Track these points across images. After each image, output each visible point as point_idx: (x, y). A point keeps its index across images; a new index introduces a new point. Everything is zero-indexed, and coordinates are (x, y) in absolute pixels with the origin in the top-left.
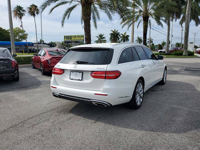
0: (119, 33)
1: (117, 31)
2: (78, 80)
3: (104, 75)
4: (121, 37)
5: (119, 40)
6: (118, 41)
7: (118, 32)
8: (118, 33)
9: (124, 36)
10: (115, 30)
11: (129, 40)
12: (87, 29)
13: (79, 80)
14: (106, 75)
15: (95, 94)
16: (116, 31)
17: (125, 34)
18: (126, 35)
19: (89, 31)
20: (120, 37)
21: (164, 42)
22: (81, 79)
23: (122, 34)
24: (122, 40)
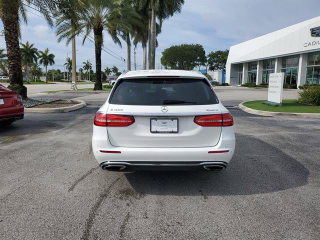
0: (36, 49)
1: (32, 45)
2: (170, 132)
3: (221, 121)
4: (40, 57)
5: (36, 60)
6: (34, 62)
7: (33, 47)
8: (34, 49)
9: (44, 56)
10: (27, 43)
11: (54, 63)
12: (12, 38)
13: (173, 132)
14: (224, 121)
15: (209, 152)
16: (30, 45)
17: (47, 51)
18: (48, 54)
19: (16, 42)
20: (37, 57)
21: (107, 68)
22: (177, 131)
23: (41, 52)
24: (41, 62)
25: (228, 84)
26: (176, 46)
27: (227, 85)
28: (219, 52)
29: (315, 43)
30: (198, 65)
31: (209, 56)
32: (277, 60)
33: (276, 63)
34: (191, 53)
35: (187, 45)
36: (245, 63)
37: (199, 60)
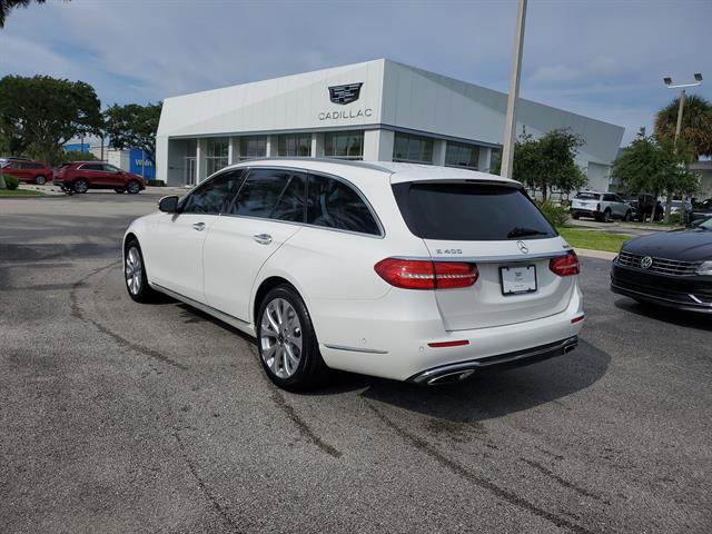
13: (530, 291)
22: (535, 288)
25: (162, 182)
26: (19, 78)
27: (162, 184)
28: (133, 108)
29: (337, 115)
30: (83, 131)
31: (109, 113)
32: (269, 139)
33: (268, 145)
34: (63, 100)
35: (51, 79)
36: (201, 139)
37: (83, 121)
